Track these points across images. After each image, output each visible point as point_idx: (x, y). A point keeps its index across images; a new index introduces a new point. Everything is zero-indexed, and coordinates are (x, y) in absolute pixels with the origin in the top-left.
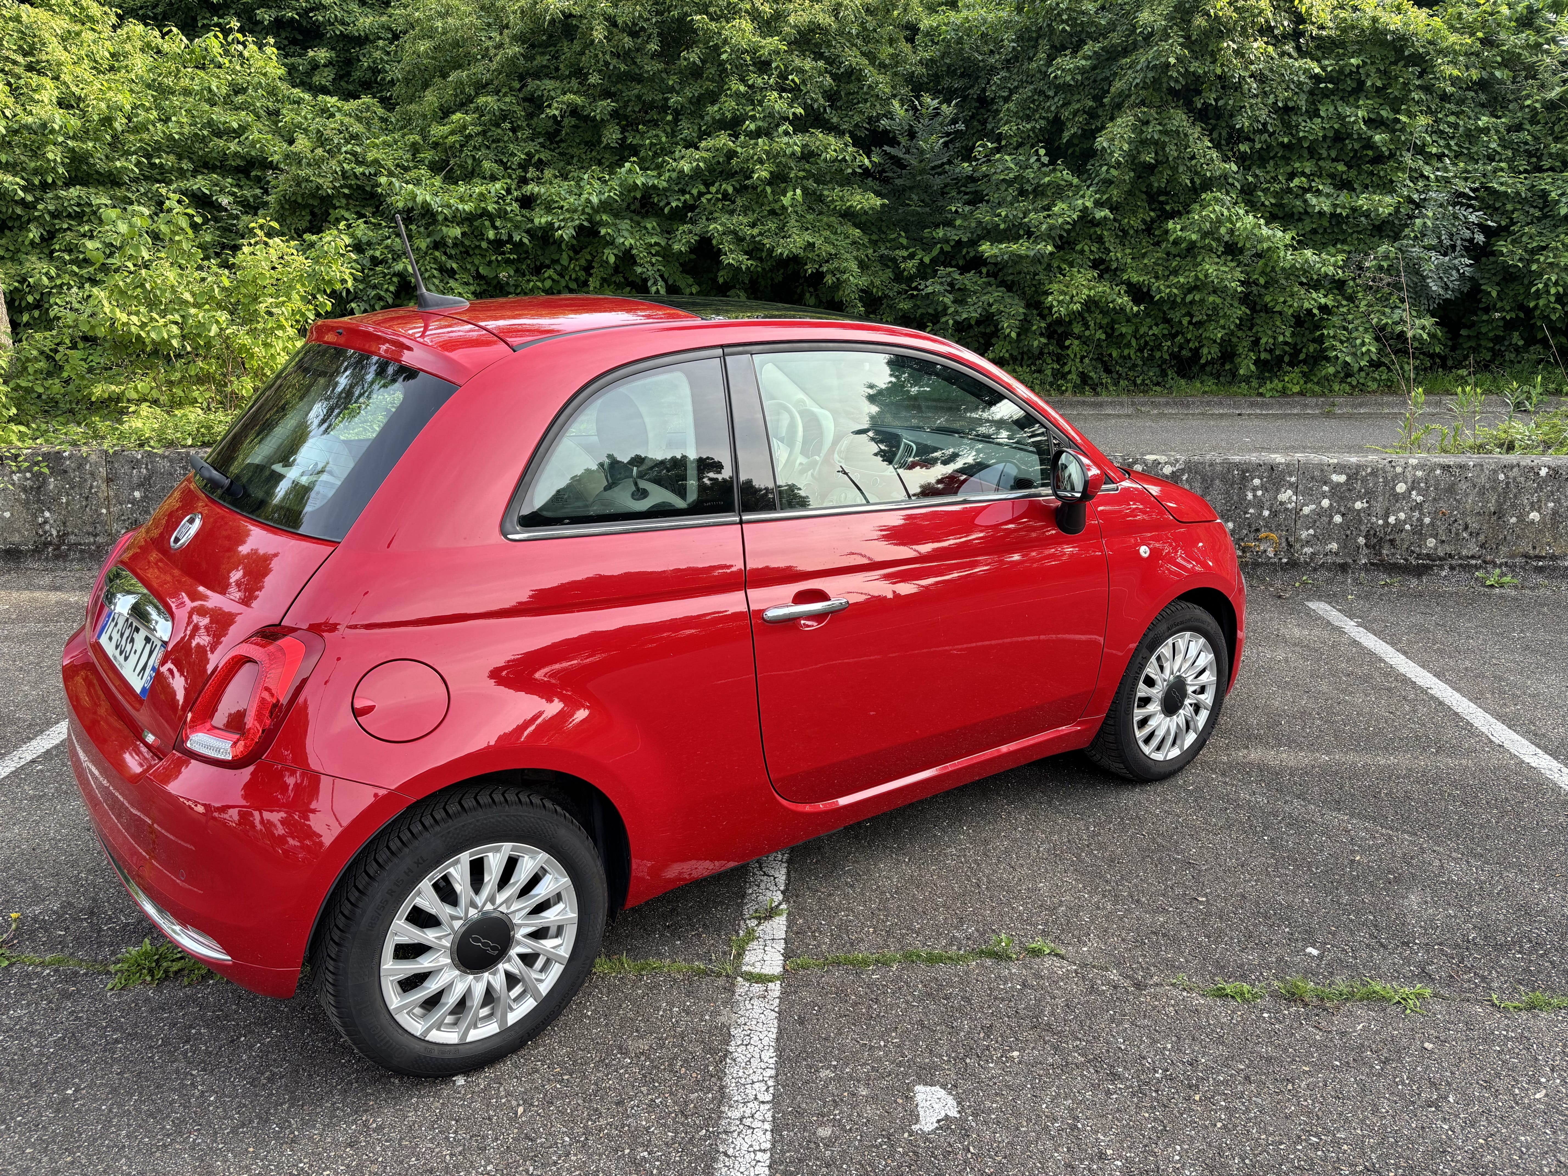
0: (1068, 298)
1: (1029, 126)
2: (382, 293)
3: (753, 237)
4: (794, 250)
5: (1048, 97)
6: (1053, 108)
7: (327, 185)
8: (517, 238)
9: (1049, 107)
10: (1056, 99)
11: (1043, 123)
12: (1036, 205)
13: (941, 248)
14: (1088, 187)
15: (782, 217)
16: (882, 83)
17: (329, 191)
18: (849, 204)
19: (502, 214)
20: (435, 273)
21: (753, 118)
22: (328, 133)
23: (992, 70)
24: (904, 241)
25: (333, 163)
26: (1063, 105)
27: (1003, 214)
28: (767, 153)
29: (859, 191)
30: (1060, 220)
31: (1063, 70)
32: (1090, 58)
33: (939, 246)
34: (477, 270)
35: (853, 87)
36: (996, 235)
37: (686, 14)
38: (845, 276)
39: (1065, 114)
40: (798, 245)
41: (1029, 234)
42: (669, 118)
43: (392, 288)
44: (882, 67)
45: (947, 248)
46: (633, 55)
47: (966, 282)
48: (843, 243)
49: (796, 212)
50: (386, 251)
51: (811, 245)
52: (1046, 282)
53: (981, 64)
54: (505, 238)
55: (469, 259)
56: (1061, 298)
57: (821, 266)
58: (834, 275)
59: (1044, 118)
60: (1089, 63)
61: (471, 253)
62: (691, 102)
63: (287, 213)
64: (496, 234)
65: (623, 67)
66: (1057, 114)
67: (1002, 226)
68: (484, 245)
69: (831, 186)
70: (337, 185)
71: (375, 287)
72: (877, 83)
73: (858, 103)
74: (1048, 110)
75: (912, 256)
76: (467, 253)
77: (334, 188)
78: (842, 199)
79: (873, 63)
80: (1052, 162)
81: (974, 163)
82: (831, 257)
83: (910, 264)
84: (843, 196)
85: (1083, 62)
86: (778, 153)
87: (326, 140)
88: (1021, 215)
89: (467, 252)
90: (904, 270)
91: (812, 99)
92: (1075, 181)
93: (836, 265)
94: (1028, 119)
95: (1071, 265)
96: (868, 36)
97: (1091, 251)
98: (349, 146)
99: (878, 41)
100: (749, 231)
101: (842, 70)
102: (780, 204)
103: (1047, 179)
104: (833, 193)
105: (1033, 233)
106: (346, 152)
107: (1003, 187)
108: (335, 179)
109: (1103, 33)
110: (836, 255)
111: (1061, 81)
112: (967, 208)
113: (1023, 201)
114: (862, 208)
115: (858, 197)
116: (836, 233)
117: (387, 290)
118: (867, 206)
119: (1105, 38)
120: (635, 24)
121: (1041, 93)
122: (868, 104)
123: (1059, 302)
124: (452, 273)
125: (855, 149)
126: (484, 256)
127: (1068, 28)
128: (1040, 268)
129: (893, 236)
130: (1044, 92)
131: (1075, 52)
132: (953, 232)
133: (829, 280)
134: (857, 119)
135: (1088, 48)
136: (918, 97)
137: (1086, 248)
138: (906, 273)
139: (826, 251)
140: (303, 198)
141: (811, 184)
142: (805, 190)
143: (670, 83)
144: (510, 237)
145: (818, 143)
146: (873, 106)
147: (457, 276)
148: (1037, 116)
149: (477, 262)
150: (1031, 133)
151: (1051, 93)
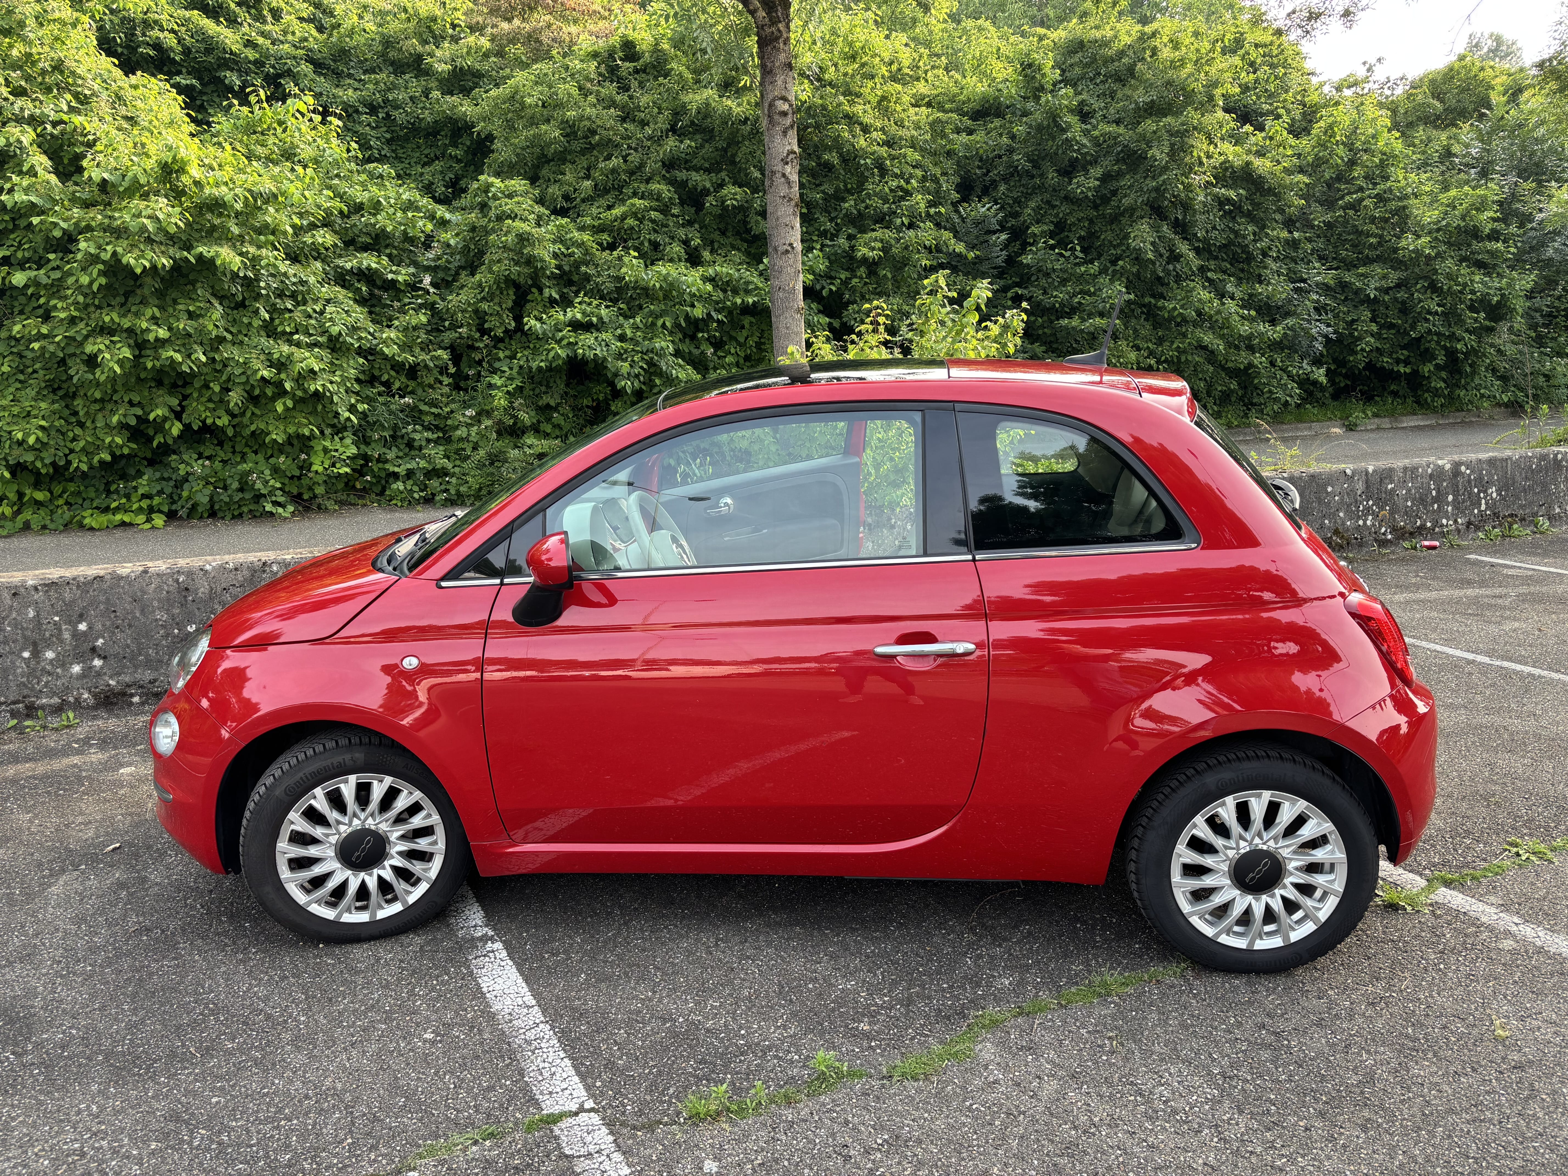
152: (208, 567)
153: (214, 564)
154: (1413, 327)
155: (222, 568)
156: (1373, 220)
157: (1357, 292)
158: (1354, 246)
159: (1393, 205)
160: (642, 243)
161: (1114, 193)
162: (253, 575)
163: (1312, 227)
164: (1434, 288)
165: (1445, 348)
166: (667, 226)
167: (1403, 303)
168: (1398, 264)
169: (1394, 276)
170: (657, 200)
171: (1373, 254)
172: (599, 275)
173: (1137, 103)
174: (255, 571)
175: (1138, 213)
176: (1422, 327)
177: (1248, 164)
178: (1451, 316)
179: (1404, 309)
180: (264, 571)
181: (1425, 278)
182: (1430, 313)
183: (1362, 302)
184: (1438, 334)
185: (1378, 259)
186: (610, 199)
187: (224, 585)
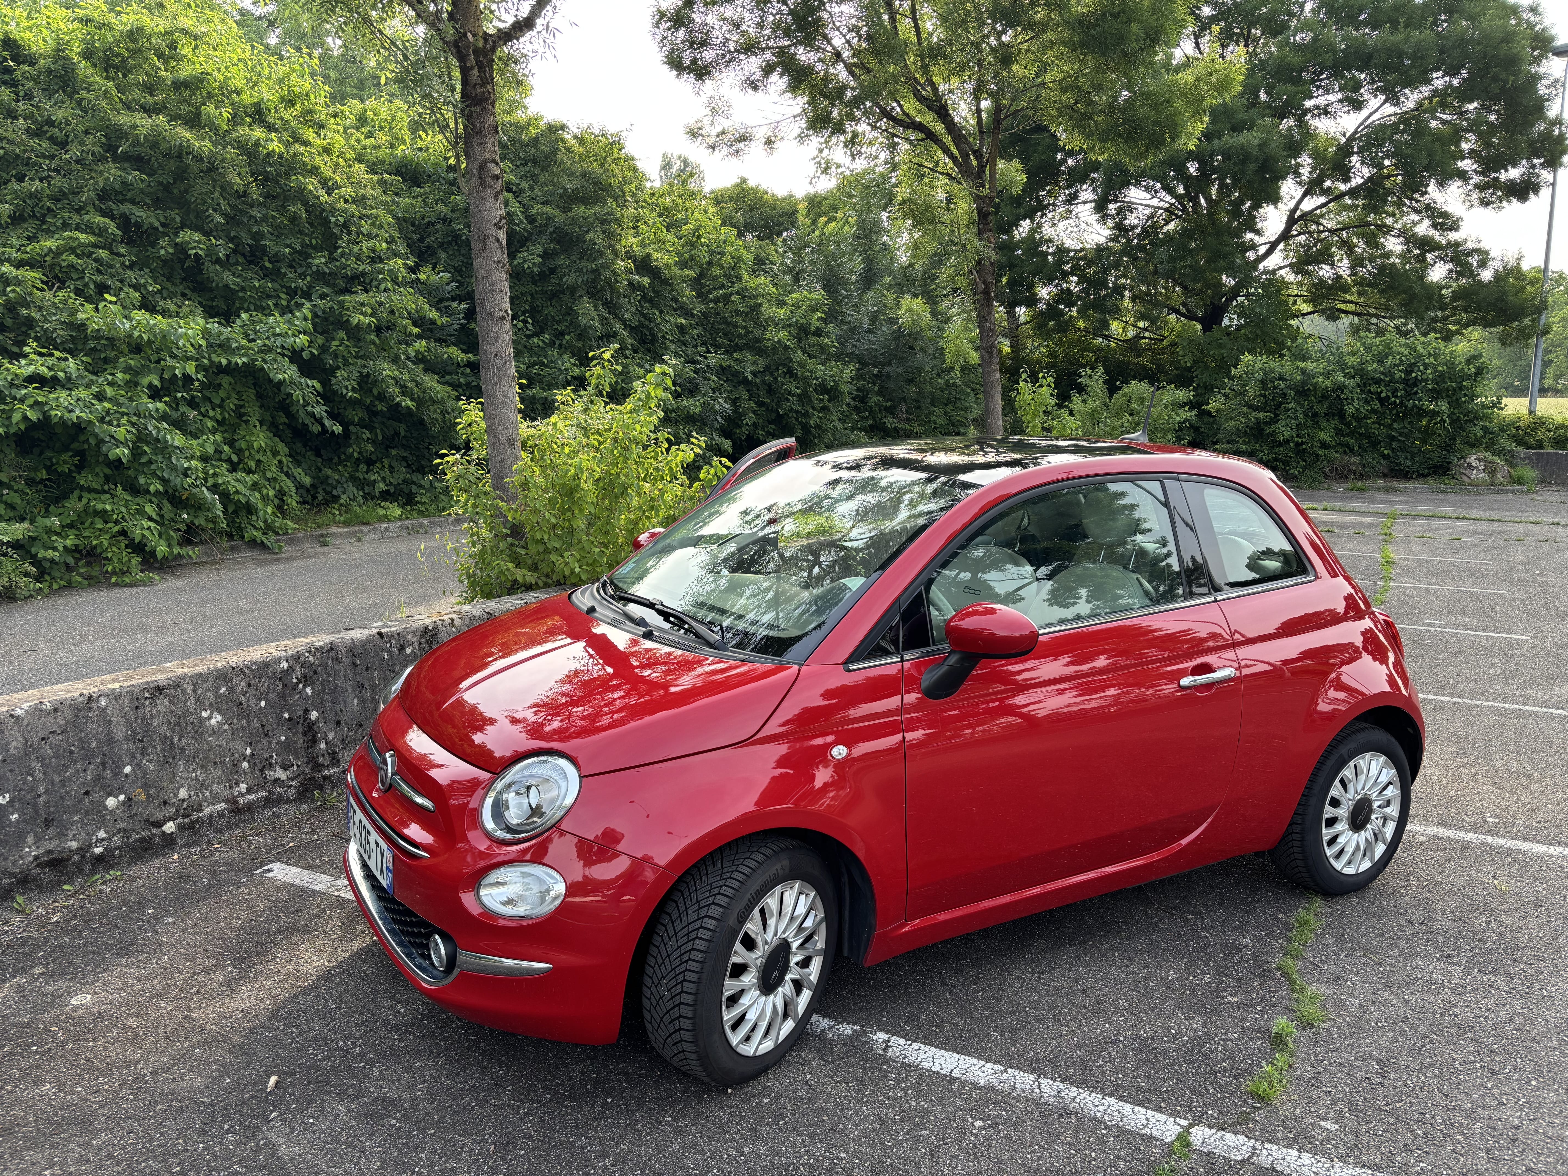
152: (19, 712)
153: (25, 706)
154: (779, 405)
155: (38, 710)
156: (738, 313)
157: (737, 373)
158: (725, 334)
159: (752, 302)
160: (86, 285)
161: (553, 271)
162: (77, 716)
163: (692, 315)
164: (790, 373)
165: (800, 423)
166: (111, 266)
167: (770, 385)
168: (761, 352)
169: (762, 362)
170: (99, 235)
171: (741, 342)
172: (46, 320)
173: (566, 189)
174: (79, 710)
175: (579, 292)
176: (786, 406)
177: (648, 255)
178: (803, 397)
179: (770, 391)
180: (90, 708)
181: (784, 365)
182: (790, 393)
183: (739, 383)
184: (797, 412)
185: (748, 347)
186: (29, 227)
187: (42, 734)
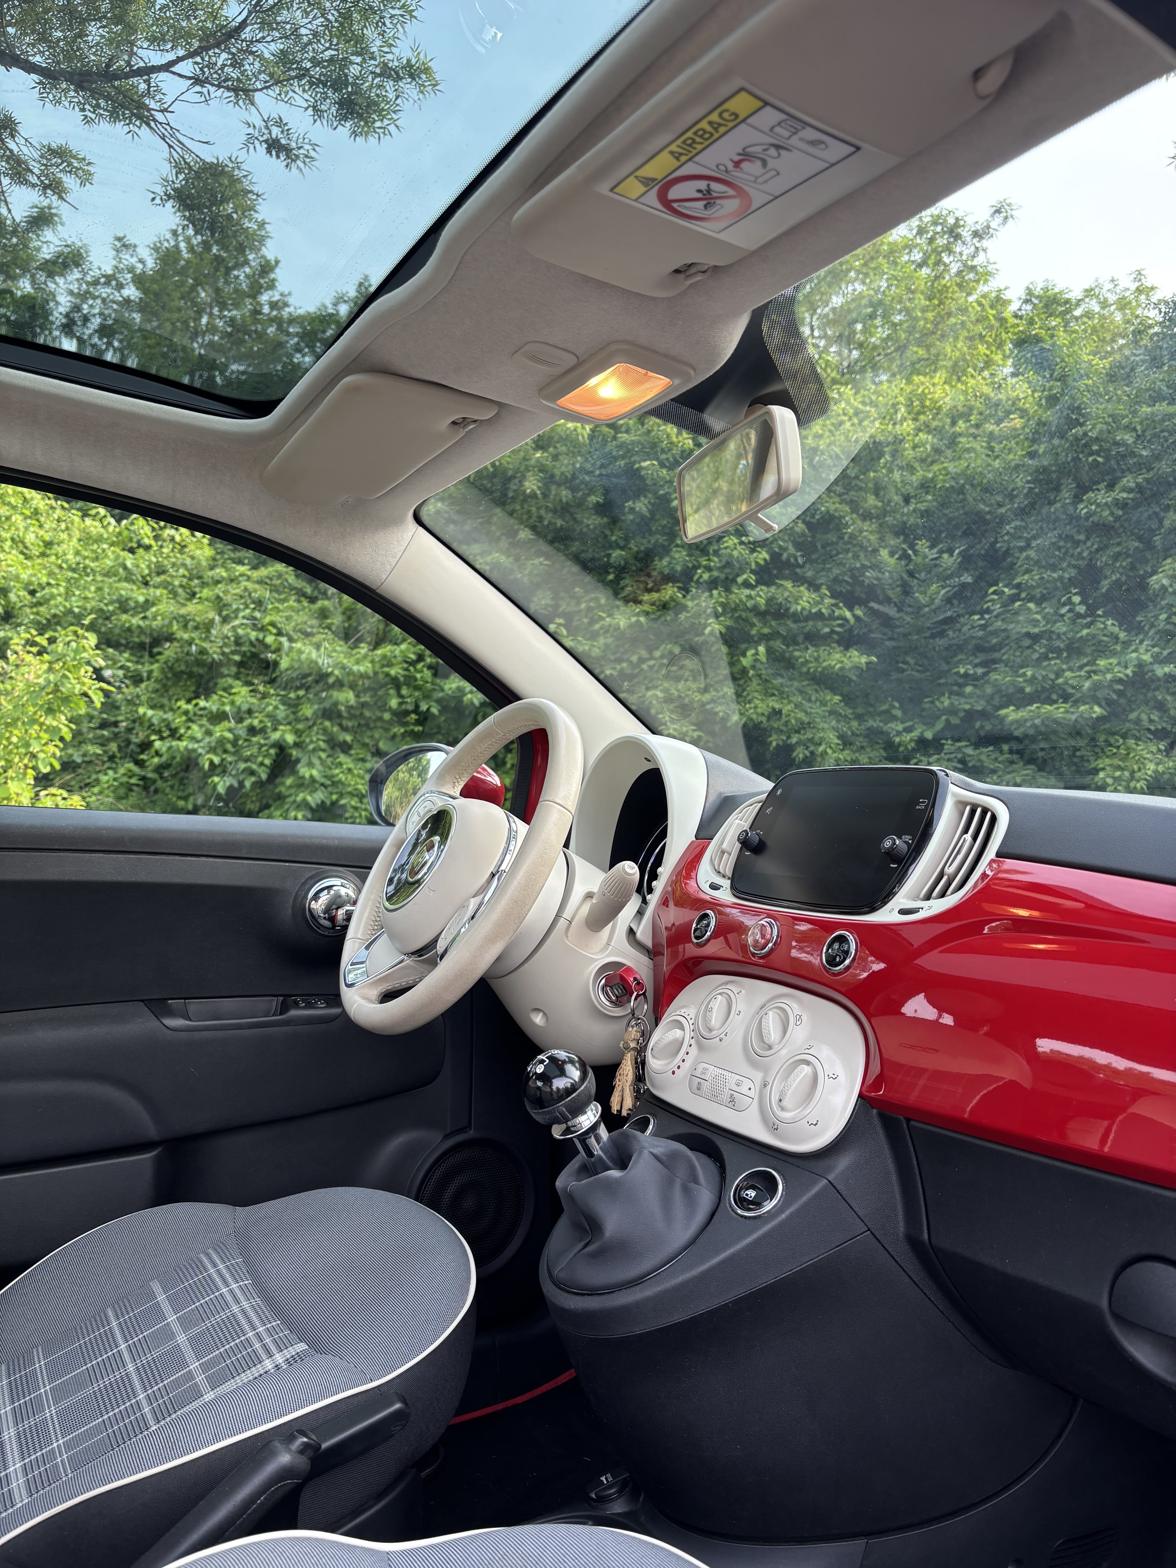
0: (1127, 774)
1: (1055, 575)
2: (254, 767)
3: (703, 705)
4: (754, 716)
5: (1077, 543)
6: (1085, 554)
7: (214, 651)
8: (424, 707)
9: (1080, 554)
10: (1089, 544)
11: (1073, 572)
12: (1071, 664)
13: (947, 721)
14: (1141, 642)
15: (741, 682)
16: (868, 532)
17: (215, 656)
18: (825, 664)
19: (410, 681)
20: (322, 745)
21: (708, 569)
22: (228, 598)
23: (1002, 521)
24: (898, 713)
25: (226, 629)
26: (1097, 551)
27: (1029, 673)
28: (723, 605)
29: (838, 649)
30: (1109, 676)
31: (1098, 505)
32: (1130, 491)
33: (944, 718)
34: (376, 745)
35: (832, 537)
36: (1021, 700)
37: (634, 463)
38: (821, 749)
39: (1103, 559)
40: (759, 710)
41: (1066, 697)
42: (611, 577)
43: (267, 762)
44: (866, 516)
45: (955, 721)
46: (572, 510)
47: (983, 758)
48: (817, 710)
49: (760, 676)
50: (266, 720)
51: (777, 713)
52: (1091, 758)
53: (988, 517)
54: (410, 707)
55: (369, 733)
56: (1118, 774)
57: (789, 737)
58: (807, 748)
59: (1074, 567)
60: (1131, 496)
61: (372, 725)
62: (636, 558)
63: (170, 683)
64: (400, 704)
65: (559, 523)
66: (1091, 560)
67: (1028, 690)
68: (387, 716)
69: (803, 646)
70: (227, 650)
71: (247, 760)
72: (861, 531)
73: (838, 554)
74: (1080, 556)
75: (908, 730)
76: (365, 726)
77: (223, 654)
78: (817, 659)
79: (854, 510)
80: (1091, 611)
81: (987, 616)
82: (802, 727)
83: (907, 737)
84: (819, 656)
85: (1125, 495)
86: (737, 605)
87: (225, 605)
88: (1052, 676)
89: (367, 725)
90: (900, 744)
91: (780, 547)
92: (1122, 635)
93: (809, 735)
94: (1054, 568)
95: (1124, 736)
96: (849, 484)
97: (1151, 721)
98: (248, 611)
99: (861, 489)
100: (697, 697)
101: (817, 517)
102: (739, 667)
103: (1085, 632)
104: (806, 655)
105: (1072, 695)
106: (244, 617)
107: (1027, 642)
108: (225, 645)
109: (1145, 465)
110: (809, 723)
111: (1095, 519)
112: (980, 671)
113: (1053, 658)
114: (841, 669)
115: (838, 656)
116: (810, 700)
117: (262, 764)
118: (848, 664)
119: (1149, 470)
120: (574, 476)
121: (1069, 538)
122: (850, 555)
123: (1115, 779)
124: (345, 748)
125: (833, 601)
126: (387, 730)
127: (1100, 459)
128: (1081, 743)
129: (884, 708)
130: (1073, 537)
131: (1111, 486)
132: (962, 700)
133: (800, 753)
134: (836, 571)
135: (1128, 481)
136: (912, 546)
137: (1144, 717)
138: (901, 749)
139: (796, 719)
140: (187, 666)
141: (778, 645)
142: (770, 651)
143: (614, 538)
144: (417, 706)
145: (786, 594)
146: (856, 557)
147: (353, 752)
148: (1065, 565)
149: (377, 735)
150: (1059, 584)
151: (1082, 537)
